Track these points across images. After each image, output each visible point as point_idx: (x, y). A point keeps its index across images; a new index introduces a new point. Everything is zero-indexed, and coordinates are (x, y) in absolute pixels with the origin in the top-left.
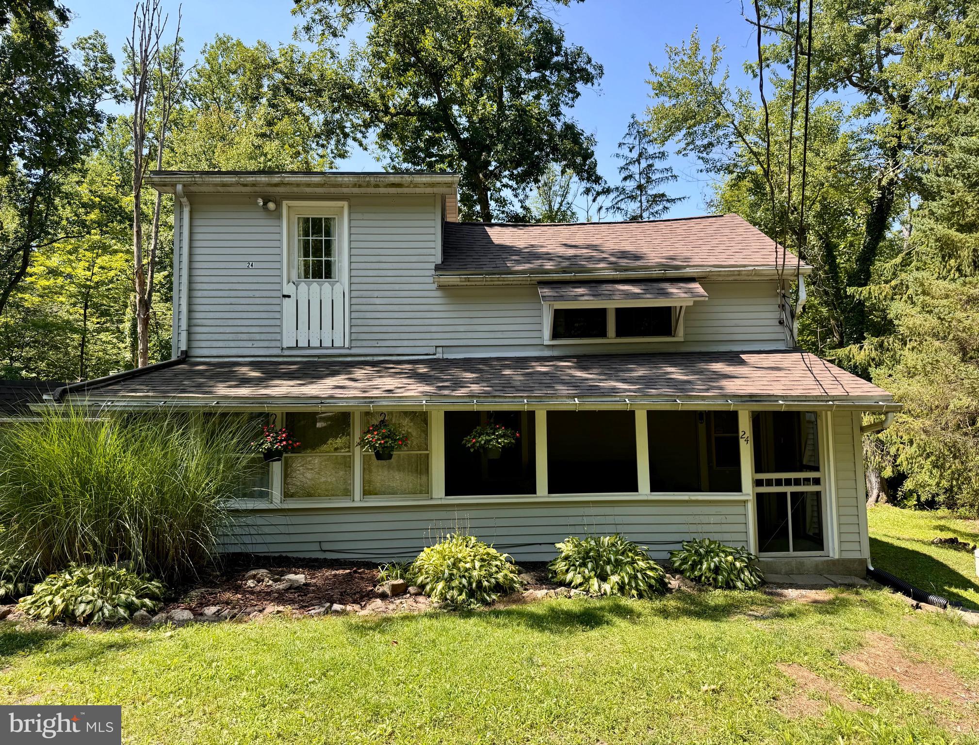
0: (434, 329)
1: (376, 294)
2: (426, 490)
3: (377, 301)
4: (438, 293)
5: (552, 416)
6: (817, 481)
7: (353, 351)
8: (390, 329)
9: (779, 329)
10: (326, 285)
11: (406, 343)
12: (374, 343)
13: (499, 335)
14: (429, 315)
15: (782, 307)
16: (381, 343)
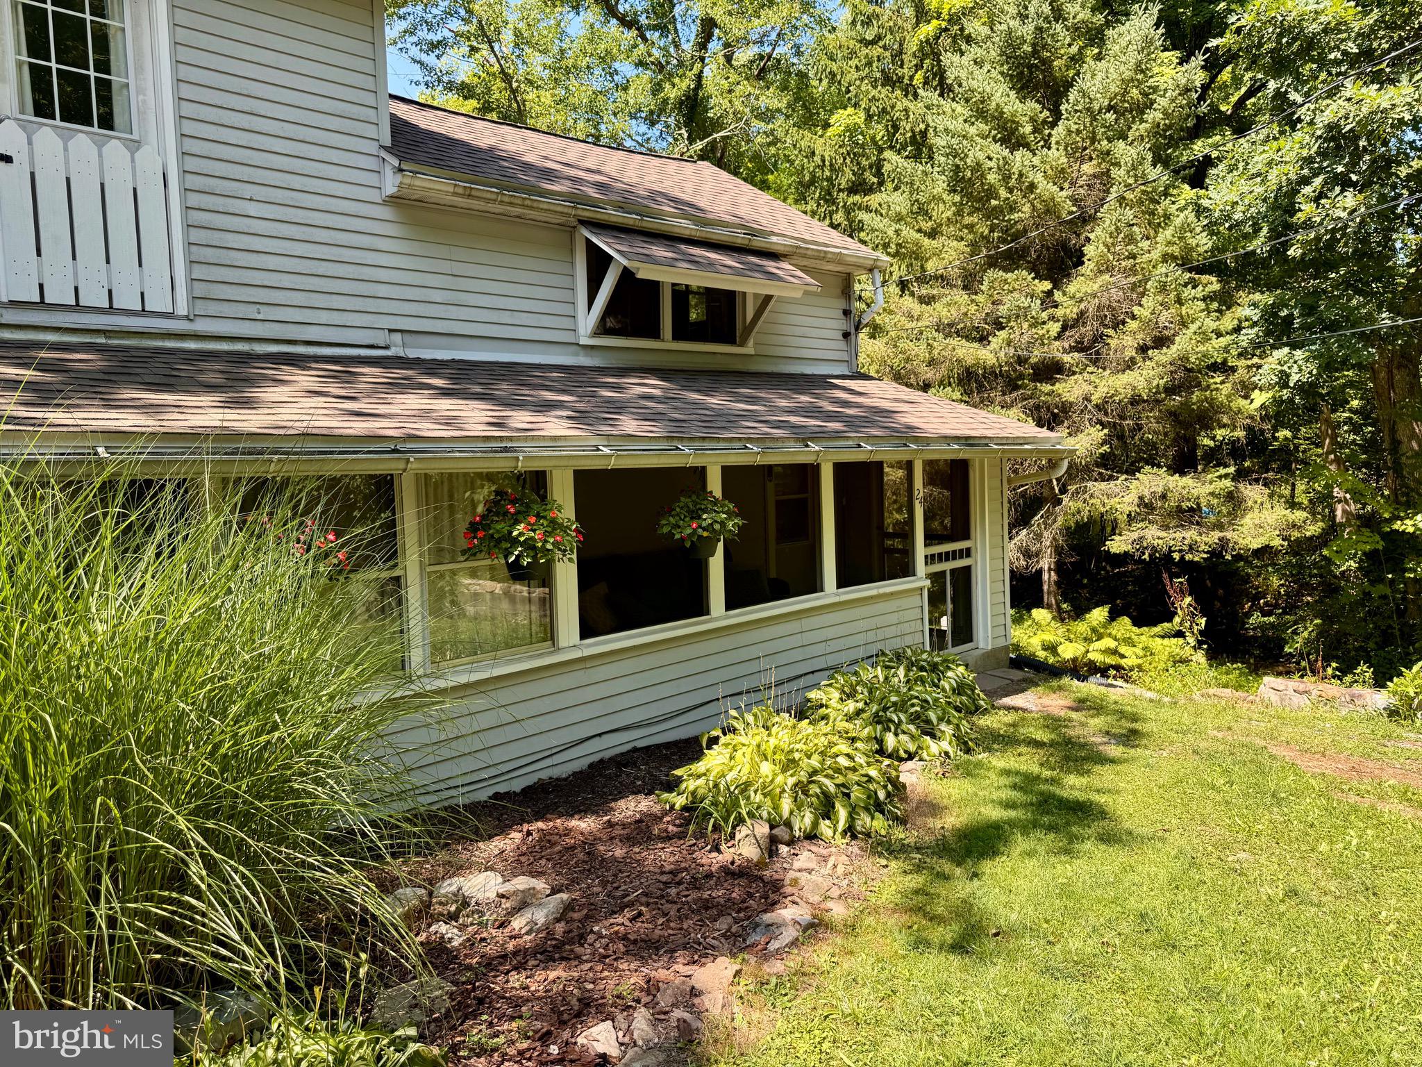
0: (382, 290)
4: (386, 213)
6: (968, 553)
7: (201, 326)
9: (842, 345)
10: (115, 148)
11: (324, 317)
12: (251, 311)
14: (370, 258)
15: (847, 313)
16: (266, 313)
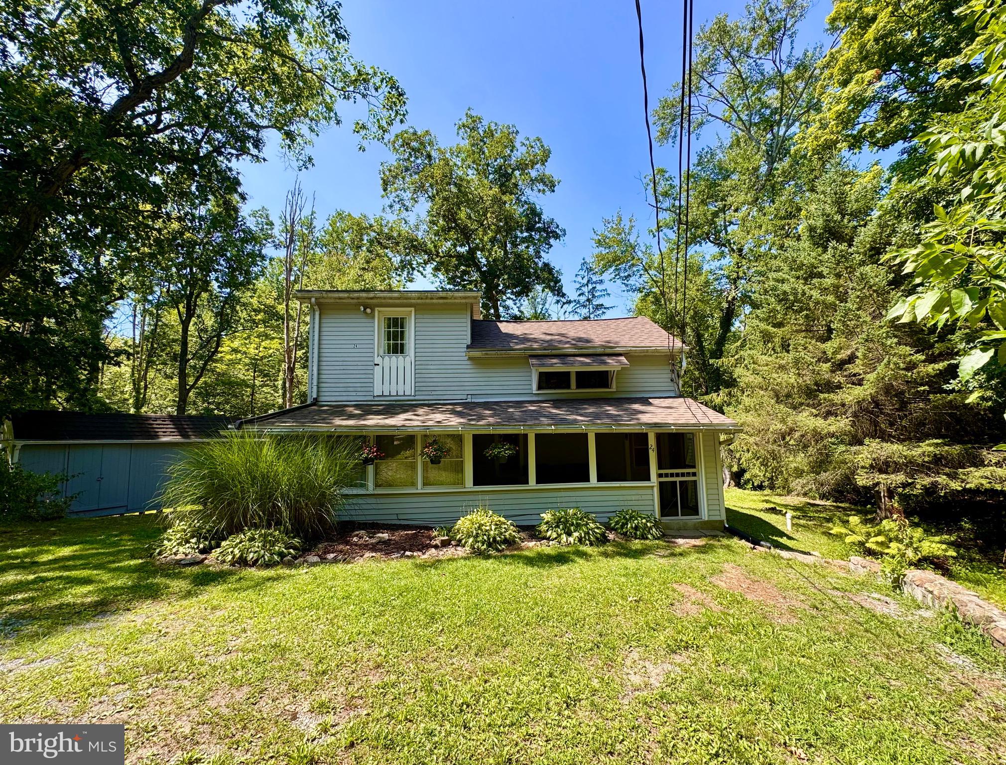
0: (466, 384)
1: (430, 363)
2: (462, 483)
3: (432, 367)
4: (468, 362)
5: (538, 437)
6: (694, 474)
7: (416, 398)
8: (439, 384)
9: (671, 384)
10: (401, 358)
11: (449, 393)
12: (430, 393)
13: (505, 387)
14: (463, 375)
15: (673, 371)
16: (434, 393)
